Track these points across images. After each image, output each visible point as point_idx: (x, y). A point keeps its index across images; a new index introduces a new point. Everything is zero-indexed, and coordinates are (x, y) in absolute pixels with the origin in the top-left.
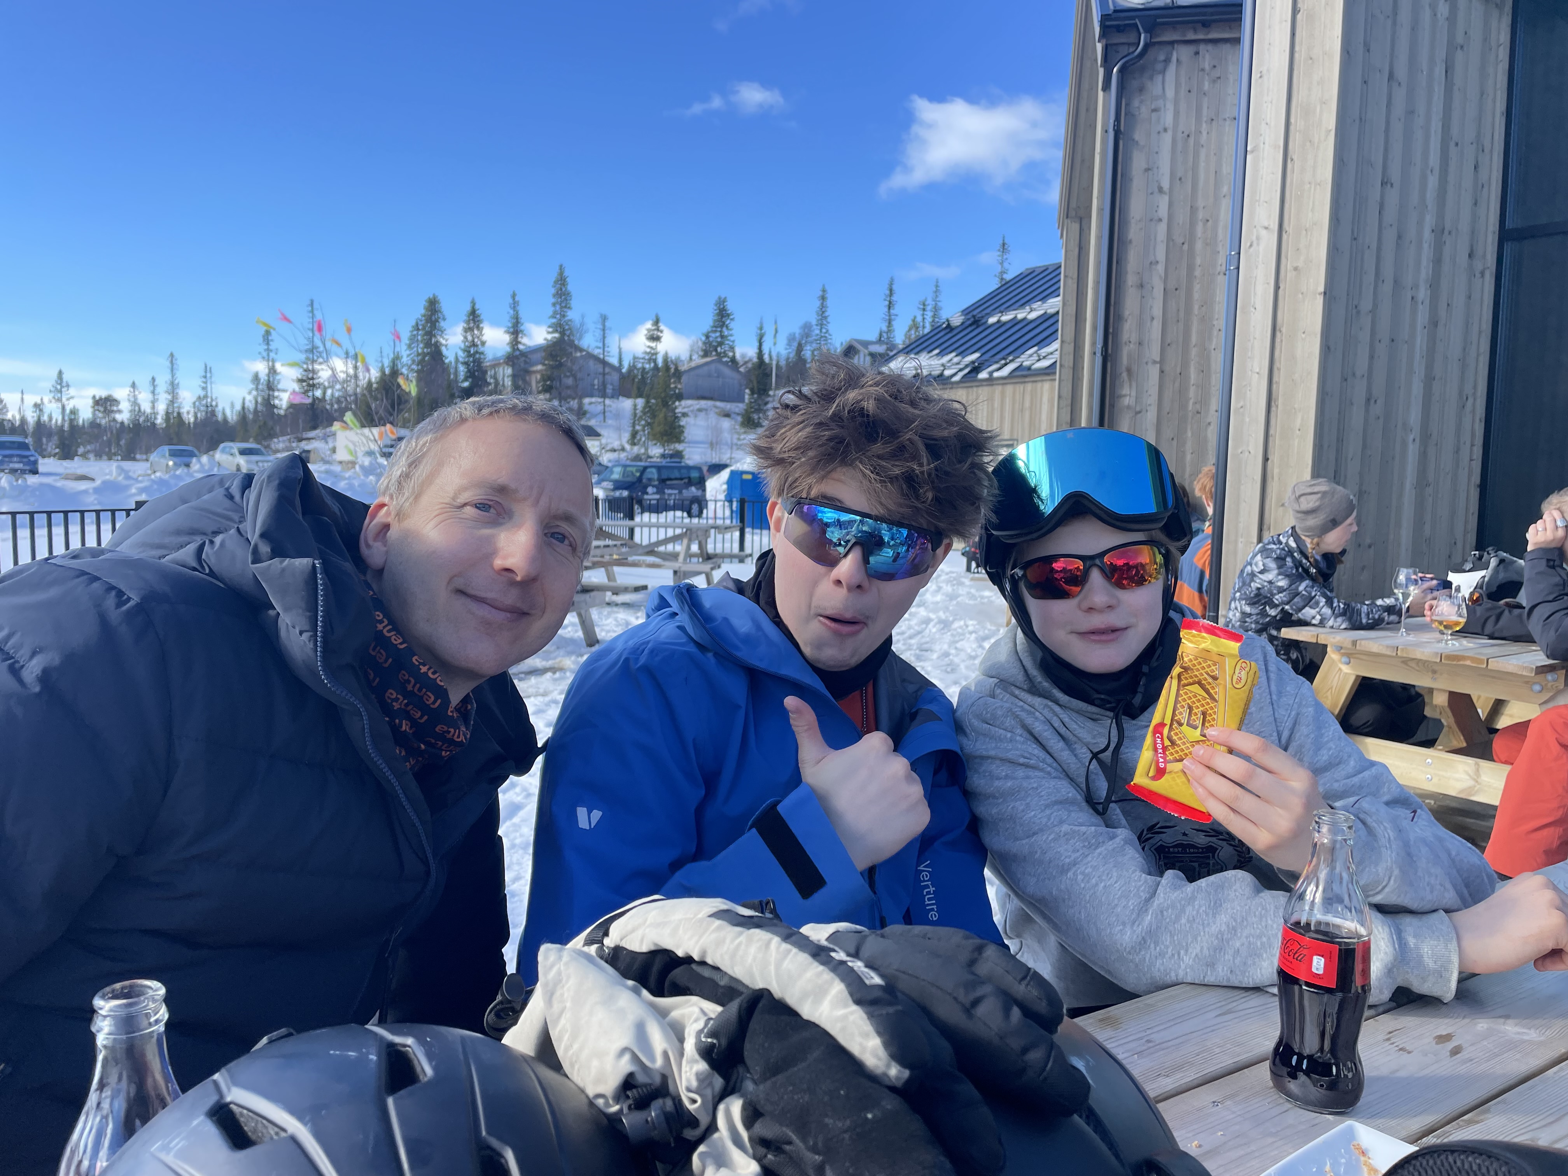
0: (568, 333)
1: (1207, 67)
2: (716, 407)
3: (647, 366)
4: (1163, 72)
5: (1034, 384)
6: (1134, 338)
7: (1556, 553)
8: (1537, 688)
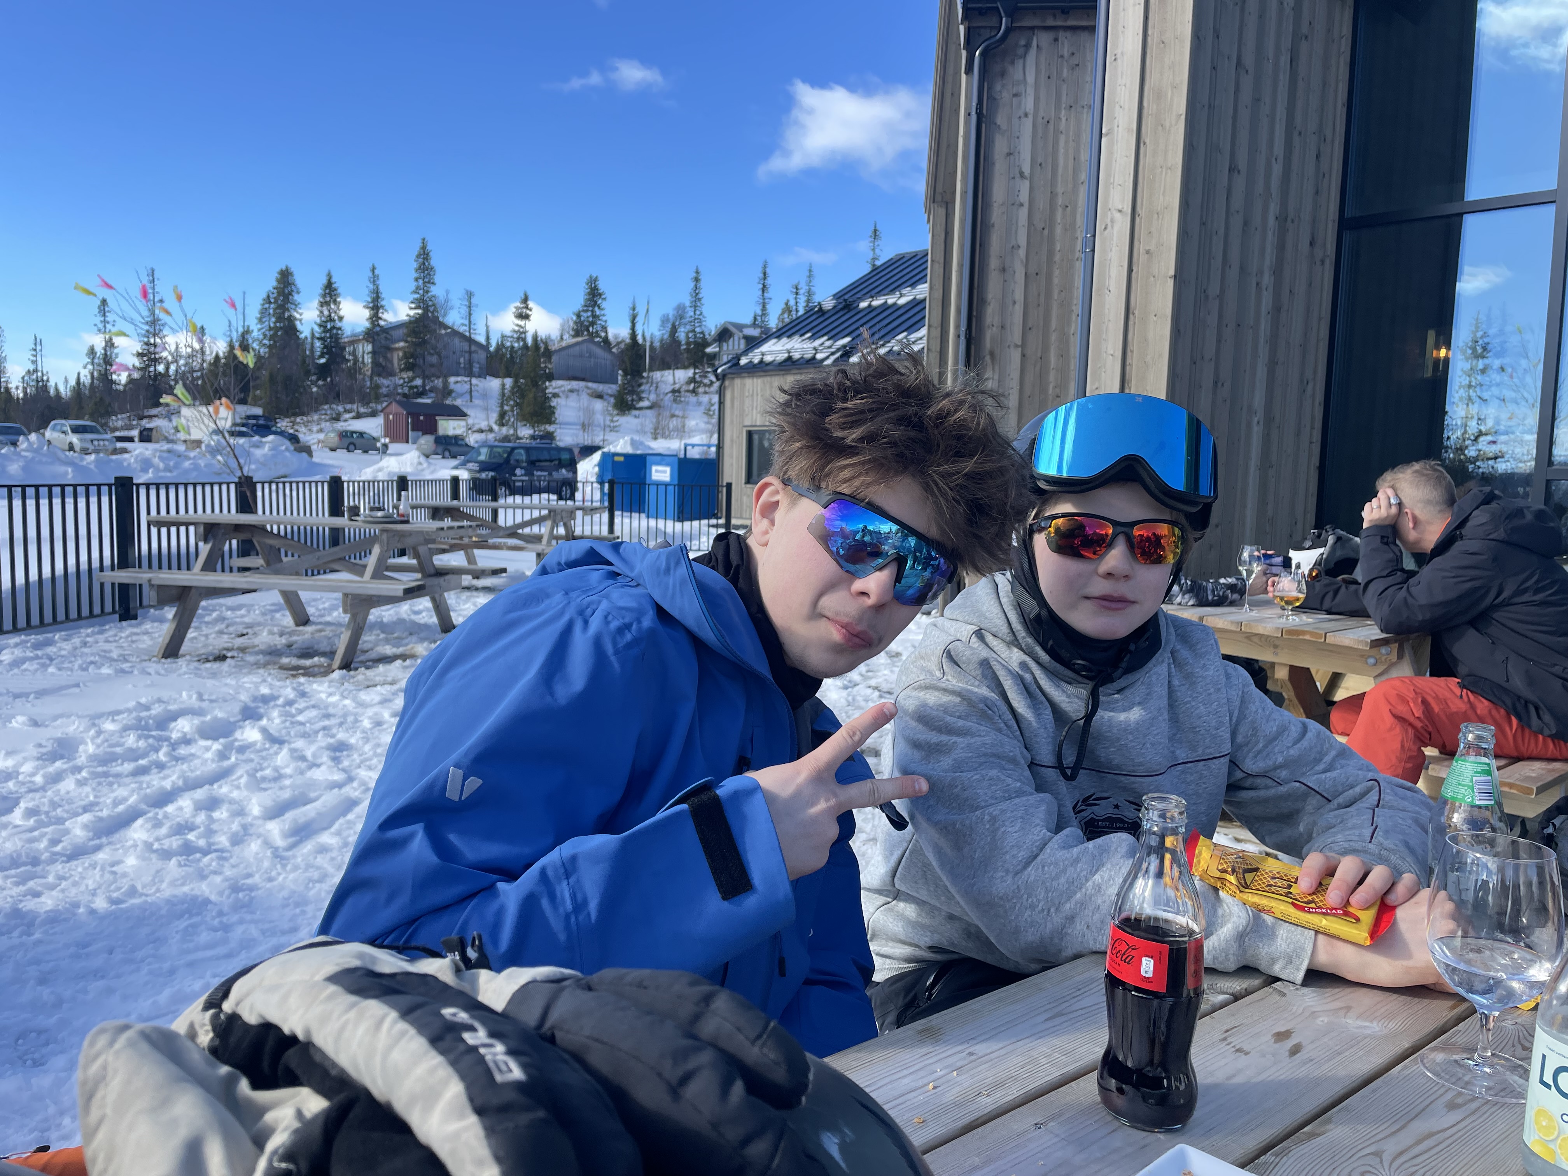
0: (431, 309)
1: (1066, 54)
2: (588, 388)
3: (516, 345)
4: (1024, 57)
6: (997, 321)
7: (1390, 530)
8: (1371, 661)
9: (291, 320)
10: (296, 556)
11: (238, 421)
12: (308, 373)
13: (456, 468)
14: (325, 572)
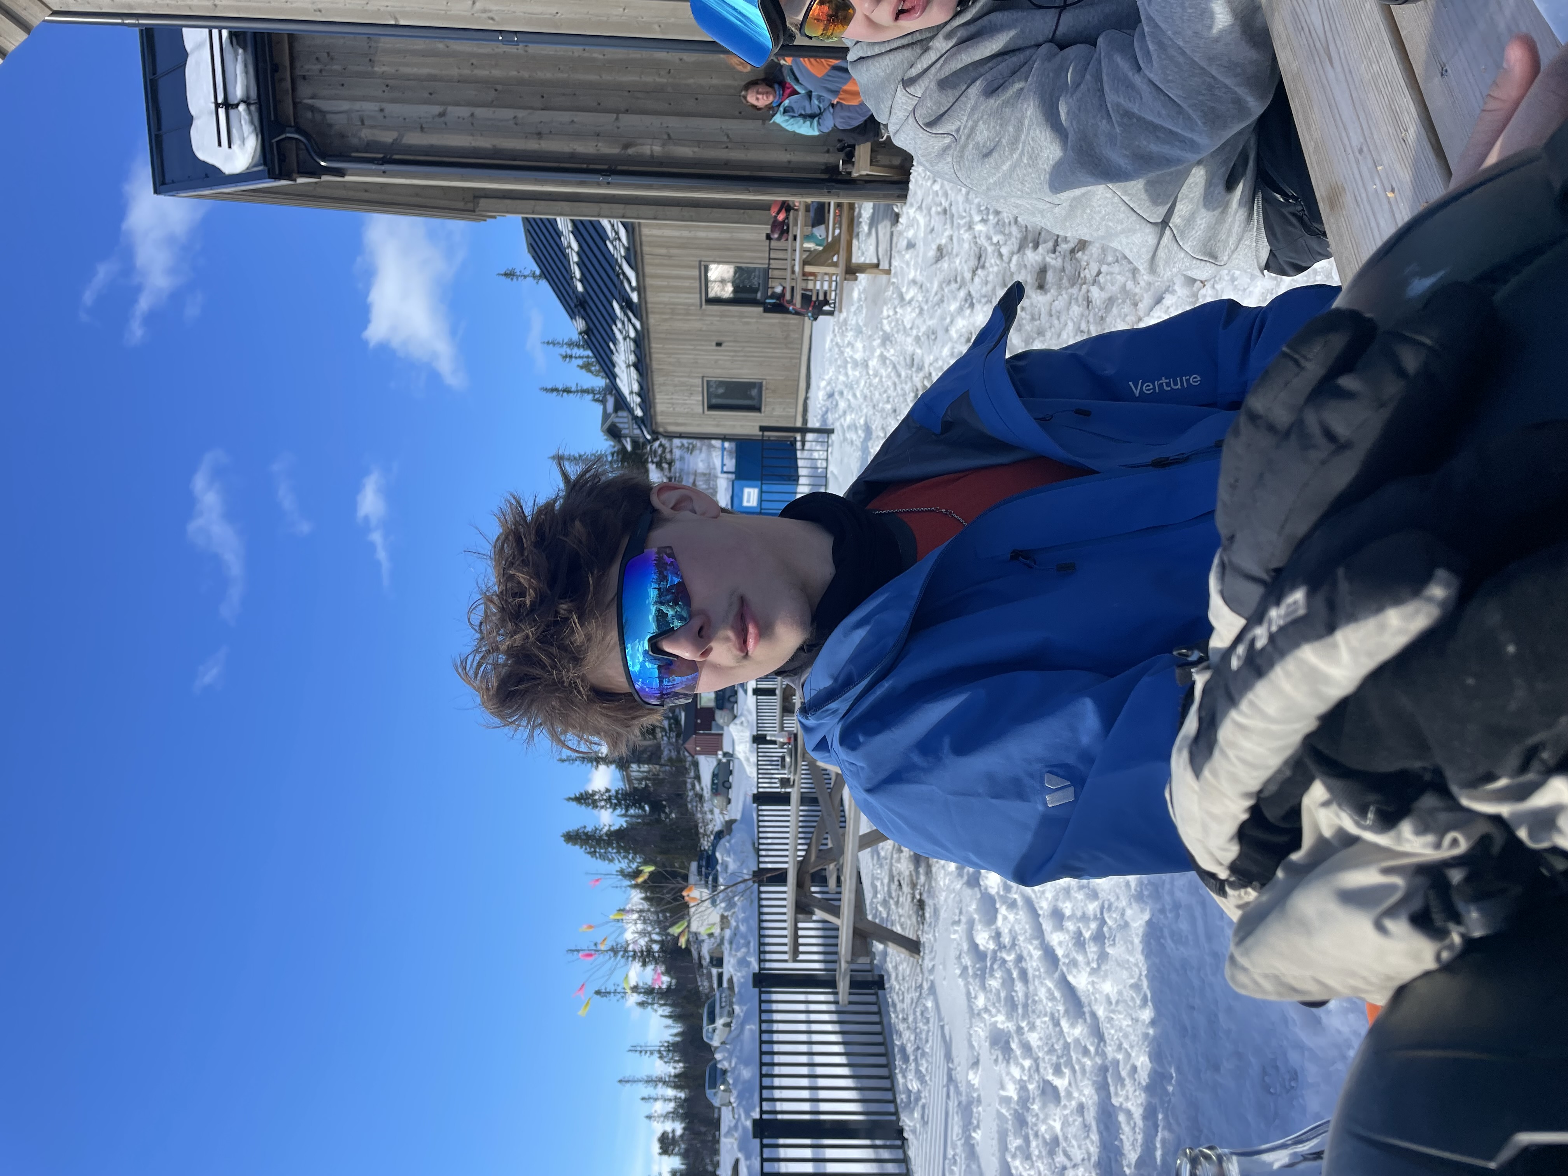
1: (318, 67)
4: (323, 113)
5: (644, 243)
6: (592, 142)
9: (610, 834)
10: (826, 836)
11: (703, 882)
12: (658, 821)
13: (746, 692)
14: (843, 811)
